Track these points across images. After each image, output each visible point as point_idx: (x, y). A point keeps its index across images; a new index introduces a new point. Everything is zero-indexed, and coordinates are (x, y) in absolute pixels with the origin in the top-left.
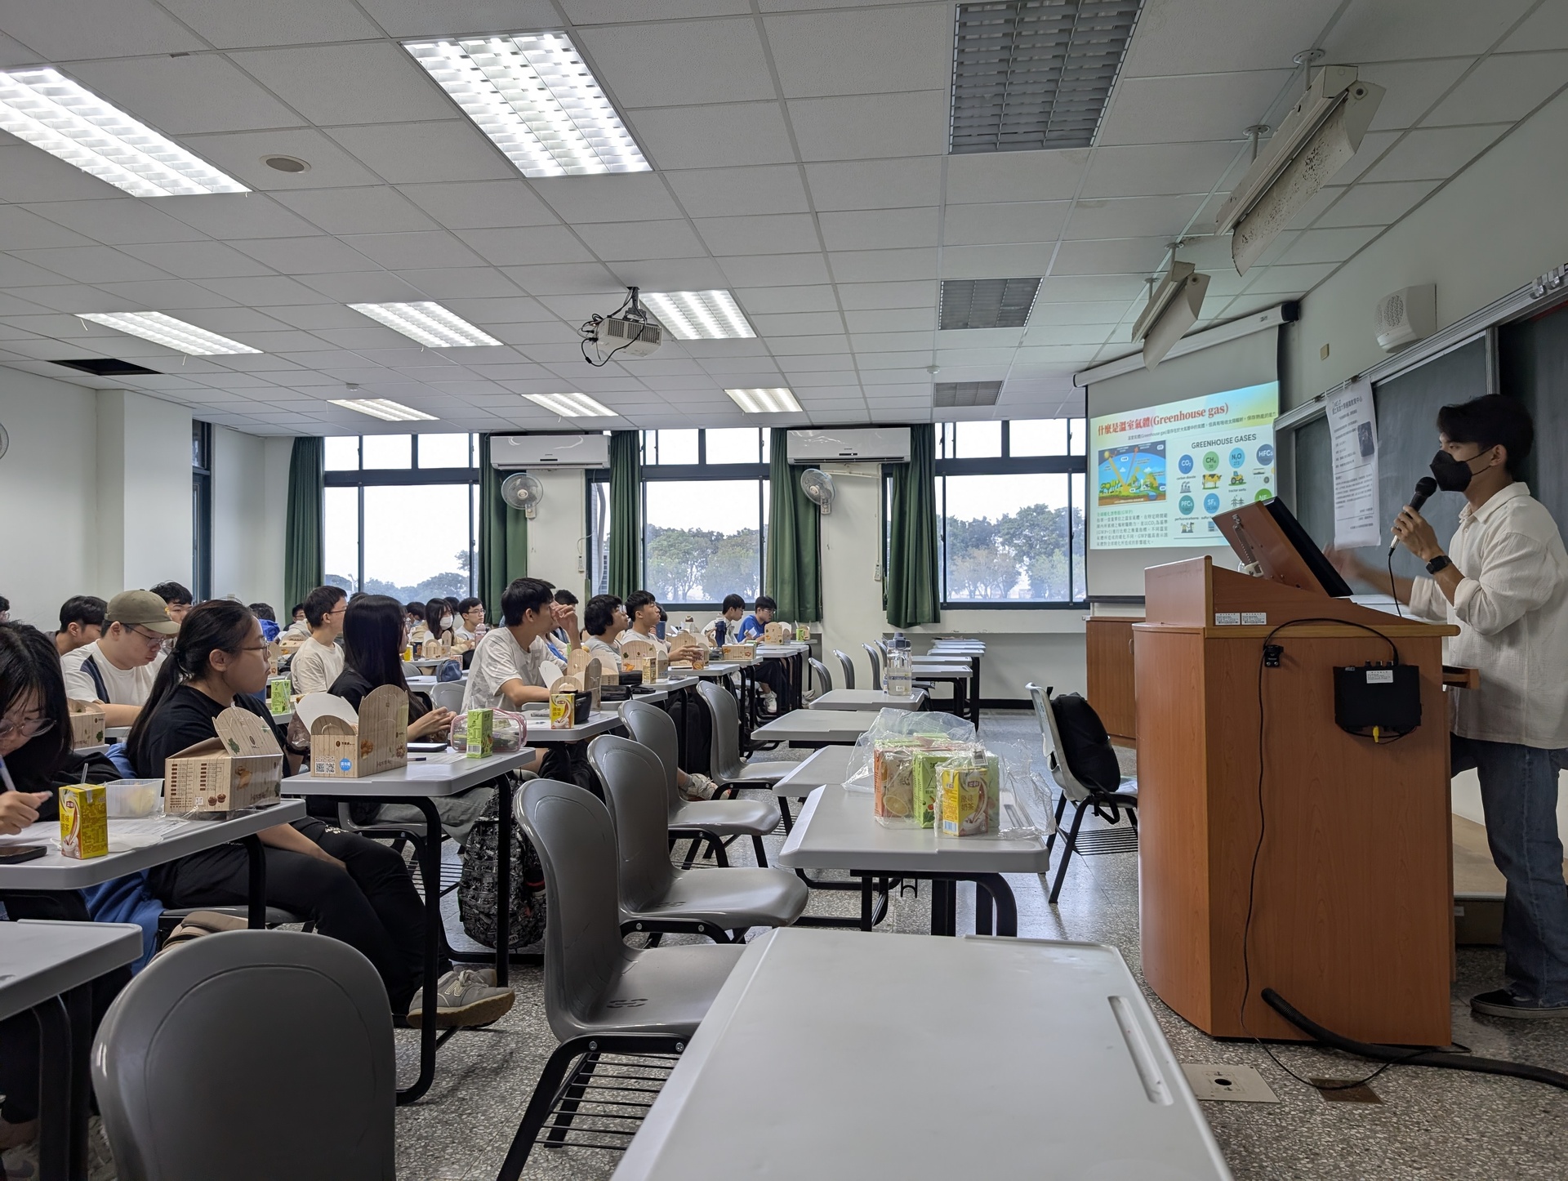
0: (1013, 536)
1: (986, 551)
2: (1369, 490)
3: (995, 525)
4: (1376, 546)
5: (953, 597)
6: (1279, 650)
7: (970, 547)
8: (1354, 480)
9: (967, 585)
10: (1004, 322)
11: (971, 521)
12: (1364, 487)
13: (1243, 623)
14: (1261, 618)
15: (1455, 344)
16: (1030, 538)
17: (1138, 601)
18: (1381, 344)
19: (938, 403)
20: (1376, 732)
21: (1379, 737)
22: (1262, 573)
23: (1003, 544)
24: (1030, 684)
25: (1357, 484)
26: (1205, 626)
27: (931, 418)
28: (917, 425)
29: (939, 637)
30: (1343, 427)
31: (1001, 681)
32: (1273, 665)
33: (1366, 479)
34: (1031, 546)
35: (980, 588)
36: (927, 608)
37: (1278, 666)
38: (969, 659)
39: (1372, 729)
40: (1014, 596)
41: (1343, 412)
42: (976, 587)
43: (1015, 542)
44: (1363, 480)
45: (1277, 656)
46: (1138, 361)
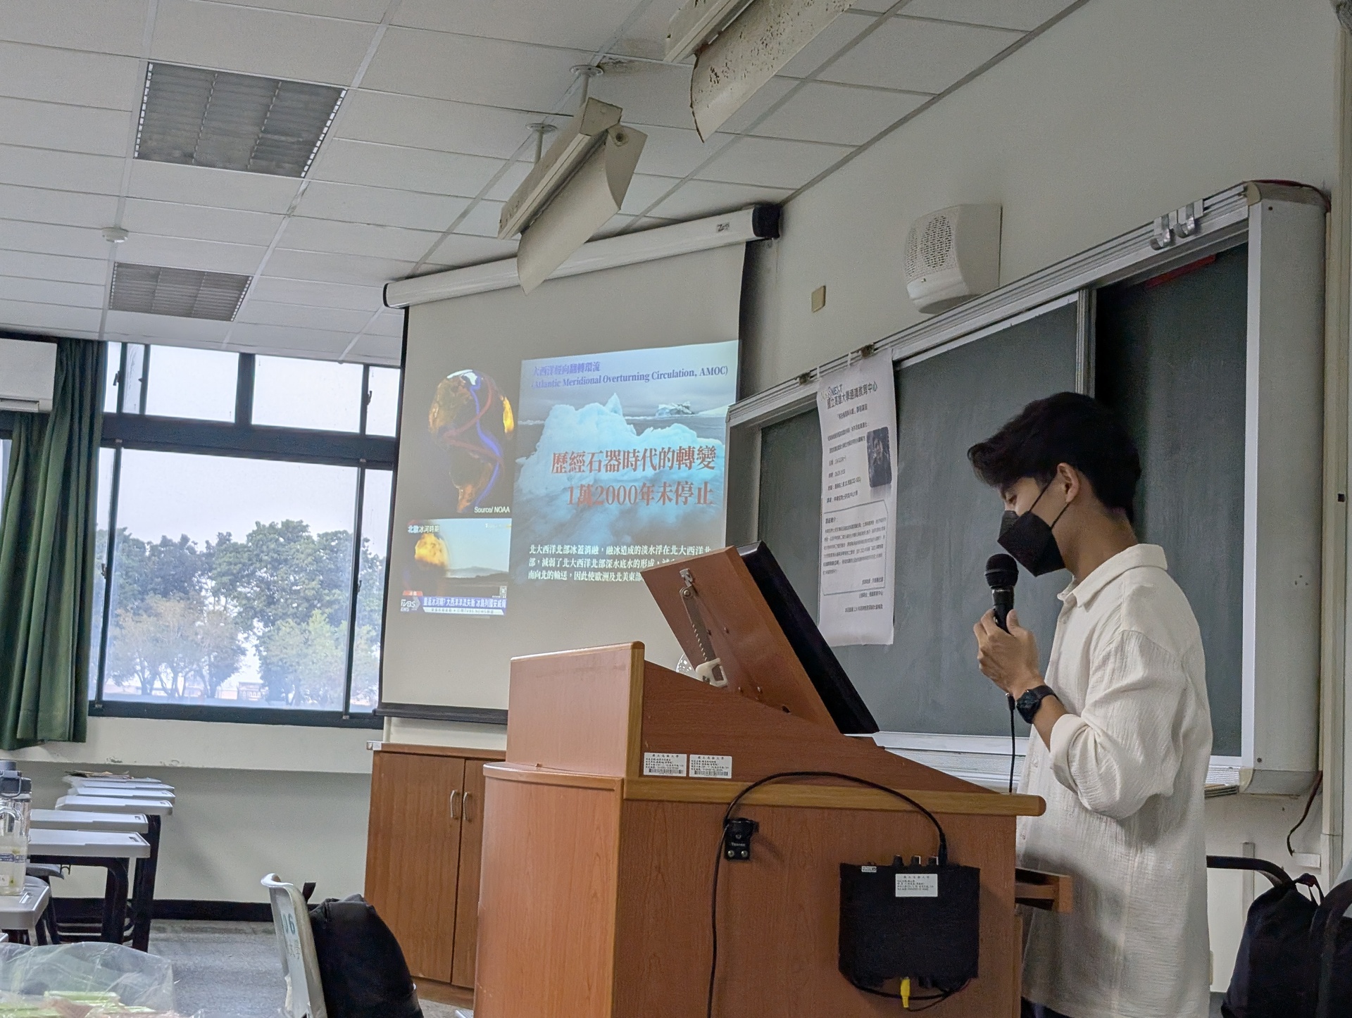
0: (236, 579)
1: (182, 604)
2: (879, 547)
3: (203, 555)
4: (884, 645)
5: (113, 690)
6: (749, 828)
7: (151, 594)
8: (856, 526)
9: (138, 668)
10: (264, 163)
11: (157, 541)
12: (871, 540)
13: (692, 774)
14: (723, 765)
15: (1029, 309)
16: (268, 584)
17: (494, 719)
18: (912, 296)
19: (117, 303)
20: (905, 988)
21: (910, 998)
22: (725, 681)
23: (216, 593)
24: (270, 876)
25: (859, 534)
26: (623, 775)
27: (101, 332)
28: (71, 340)
29: (80, 772)
30: (844, 432)
31: (197, 864)
32: (738, 857)
33: (875, 526)
34: (271, 601)
35: (163, 676)
36: (60, 710)
37: (747, 858)
38: (143, 820)
39: (899, 984)
40: (228, 694)
41: (846, 406)
42: (155, 674)
43: (239, 589)
44: (870, 527)
45: (746, 840)
46: (505, 273)
